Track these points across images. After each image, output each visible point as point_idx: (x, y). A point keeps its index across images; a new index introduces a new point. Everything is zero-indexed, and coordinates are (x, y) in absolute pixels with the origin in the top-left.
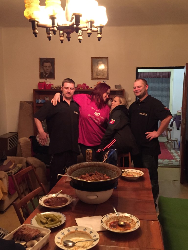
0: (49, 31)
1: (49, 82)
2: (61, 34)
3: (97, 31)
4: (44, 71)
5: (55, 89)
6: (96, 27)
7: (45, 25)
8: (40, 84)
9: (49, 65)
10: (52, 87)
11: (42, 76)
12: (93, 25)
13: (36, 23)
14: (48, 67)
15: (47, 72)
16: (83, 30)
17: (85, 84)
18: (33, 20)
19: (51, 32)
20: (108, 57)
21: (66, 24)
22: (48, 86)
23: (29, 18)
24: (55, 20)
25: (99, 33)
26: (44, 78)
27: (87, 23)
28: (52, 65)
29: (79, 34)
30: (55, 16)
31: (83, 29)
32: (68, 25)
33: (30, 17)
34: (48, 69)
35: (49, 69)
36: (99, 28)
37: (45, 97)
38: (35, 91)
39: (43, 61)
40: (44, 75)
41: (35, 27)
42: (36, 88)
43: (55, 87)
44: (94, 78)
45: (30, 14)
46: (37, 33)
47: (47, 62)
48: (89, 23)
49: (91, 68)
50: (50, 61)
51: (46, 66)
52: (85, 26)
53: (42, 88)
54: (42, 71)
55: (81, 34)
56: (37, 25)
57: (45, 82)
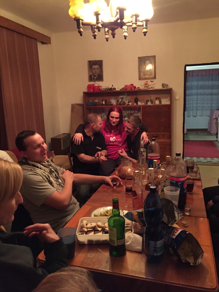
0: (94, 30)
1: (97, 84)
2: (106, 32)
3: (143, 26)
4: (93, 73)
5: (103, 91)
6: (142, 21)
7: (89, 23)
8: (89, 87)
9: (97, 68)
10: (100, 88)
11: (91, 79)
12: (138, 19)
13: (81, 21)
14: (96, 69)
15: (95, 75)
16: (128, 26)
17: (132, 85)
18: (78, 18)
19: (96, 30)
20: (155, 56)
21: (111, 20)
22: (96, 88)
23: (74, 17)
24: (99, 16)
25: (145, 27)
26: (92, 80)
27: (131, 17)
28: (100, 67)
29: (124, 30)
30: (99, 12)
31: (127, 24)
32: (113, 21)
33: (75, 15)
34: (96, 71)
35: (98, 71)
36: (144, 22)
37: (94, 99)
38: (84, 93)
39: (92, 64)
40: (93, 77)
41: (80, 26)
42: (86, 90)
43: (104, 89)
44: (141, 78)
45: (74, 13)
46: (82, 32)
47: (95, 65)
48: (134, 17)
49: (139, 68)
50: (99, 63)
51: (95, 69)
52: (130, 21)
53: (91, 91)
54: (91, 74)
55: (126, 31)
56: (82, 23)
57: (93, 85)
